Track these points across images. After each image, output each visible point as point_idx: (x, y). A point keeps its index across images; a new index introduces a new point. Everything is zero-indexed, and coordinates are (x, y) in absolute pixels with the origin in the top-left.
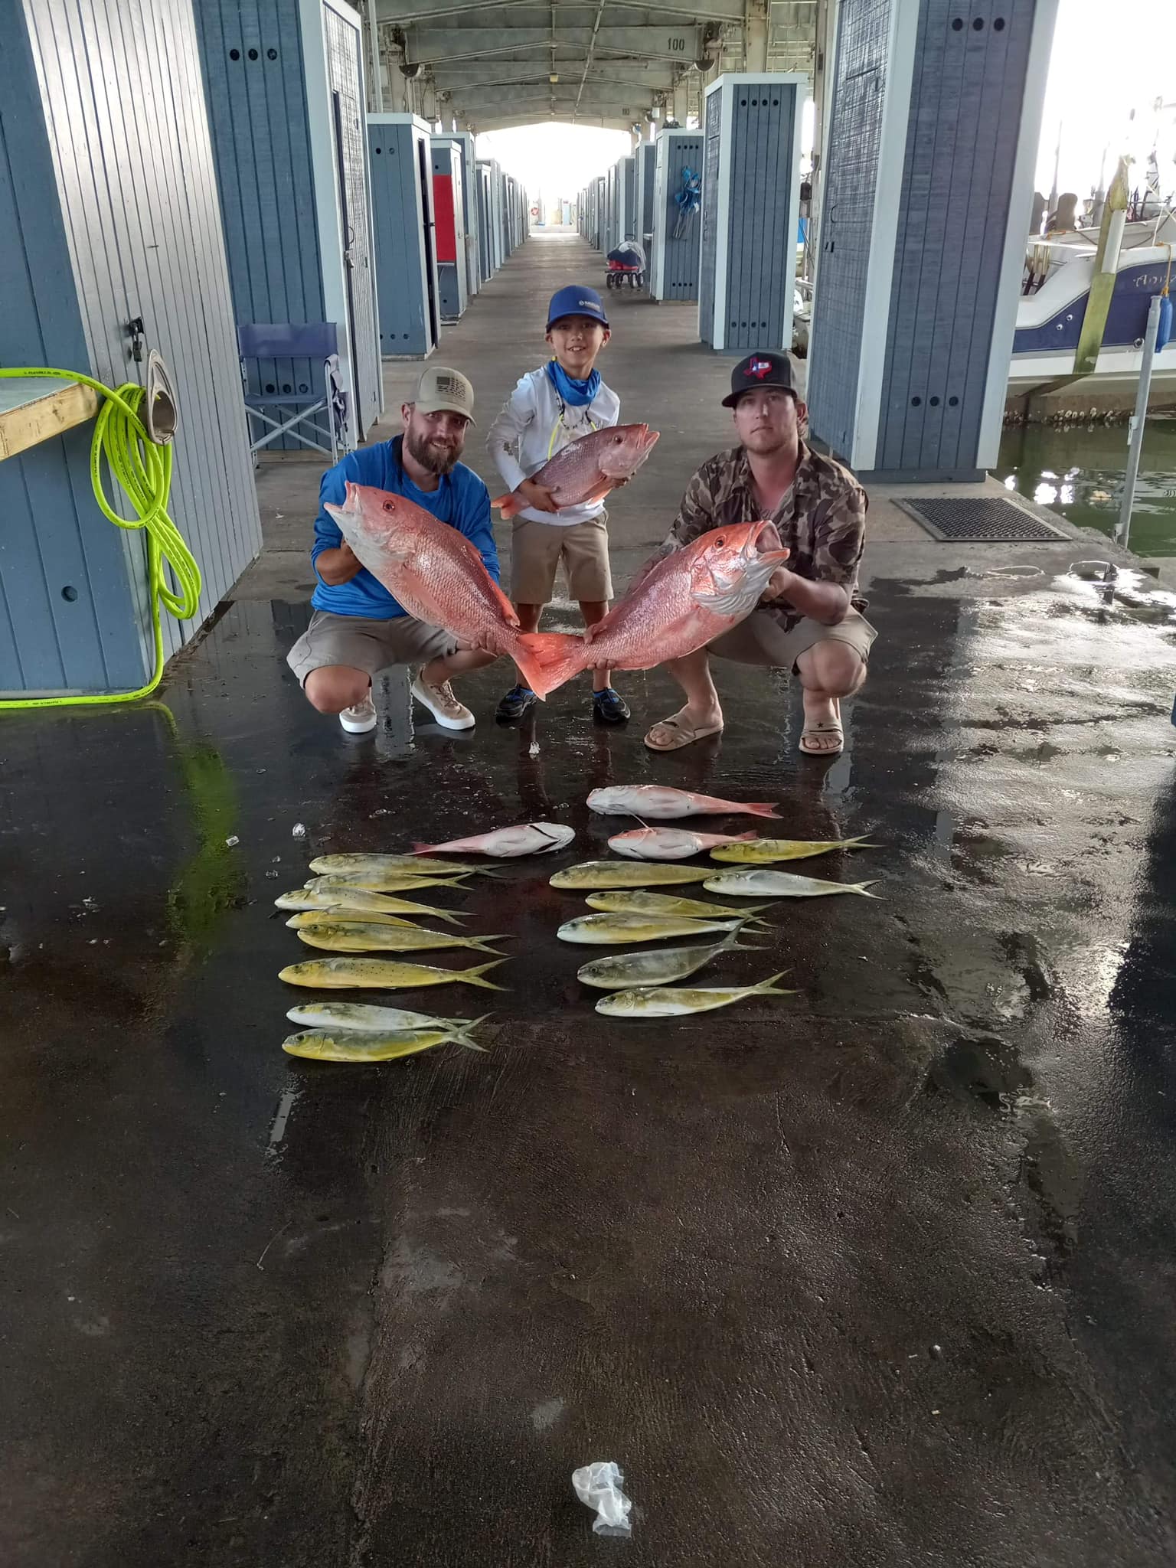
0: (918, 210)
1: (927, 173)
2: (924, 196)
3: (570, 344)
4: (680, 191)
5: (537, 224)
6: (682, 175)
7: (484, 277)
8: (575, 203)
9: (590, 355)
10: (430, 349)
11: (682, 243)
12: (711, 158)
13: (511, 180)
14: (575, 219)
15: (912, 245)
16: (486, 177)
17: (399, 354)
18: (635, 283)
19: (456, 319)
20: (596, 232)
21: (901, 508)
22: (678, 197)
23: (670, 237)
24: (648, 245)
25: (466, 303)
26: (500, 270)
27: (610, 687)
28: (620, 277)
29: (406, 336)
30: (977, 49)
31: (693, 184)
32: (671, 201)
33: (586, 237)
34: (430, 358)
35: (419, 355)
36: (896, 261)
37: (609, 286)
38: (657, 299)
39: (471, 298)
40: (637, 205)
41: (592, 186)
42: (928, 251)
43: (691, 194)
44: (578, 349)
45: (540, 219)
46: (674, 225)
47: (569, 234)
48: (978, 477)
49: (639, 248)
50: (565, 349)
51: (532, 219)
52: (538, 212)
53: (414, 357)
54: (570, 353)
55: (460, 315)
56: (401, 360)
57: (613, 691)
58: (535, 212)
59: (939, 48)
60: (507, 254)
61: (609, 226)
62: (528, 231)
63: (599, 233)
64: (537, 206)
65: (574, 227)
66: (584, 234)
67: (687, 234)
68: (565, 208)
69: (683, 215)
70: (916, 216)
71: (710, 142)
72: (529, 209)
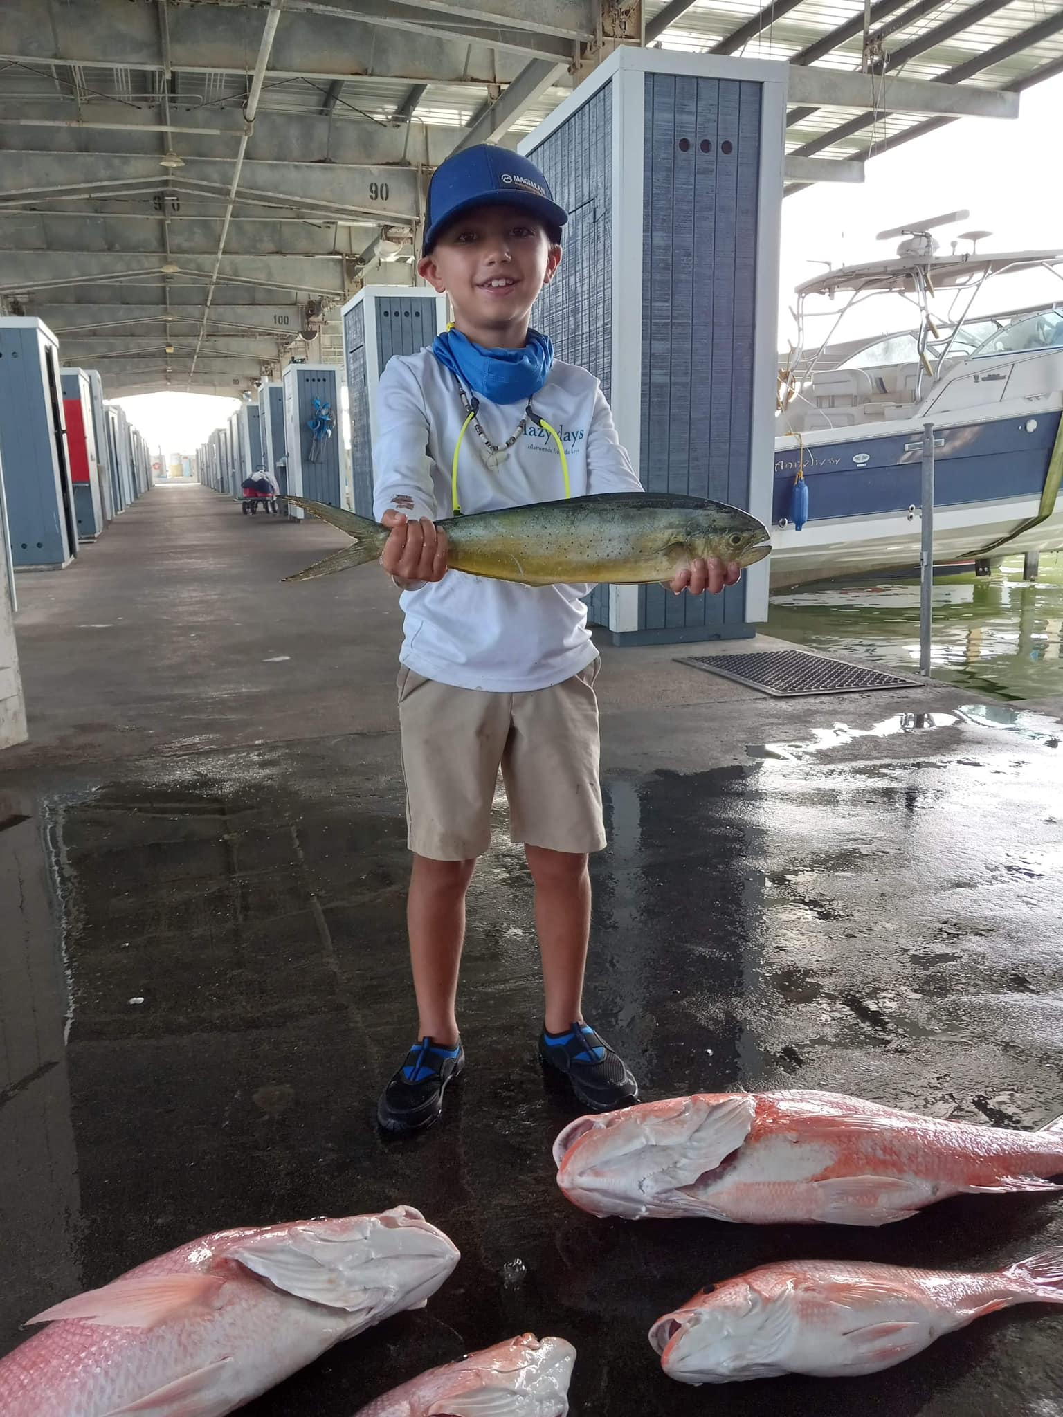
0: (658, 340)
1: (666, 301)
2: (665, 324)
3: (483, 273)
4: (312, 419)
5: (159, 476)
6: (312, 405)
7: (117, 510)
8: (195, 458)
9: (525, 297)
10: (68, 560)
11: (318, 466)
12: (355, 370)
13: (135, 433)
14: (195, 471)
15: (659, 378)
16: (113, 418)
17: (31, 565)
18: (270, 509)
19: (94, 538)
20: (219, 477)
21: (694, 667)
22: (310, 424)
23: (306, 460)
24: (282, 472)
25: (102, 526)
26: (131, 506)
27: (582, 1022)
28: (253, 506)
29: (39, 545)
30: (705, 172)
31: (324, 412)
32: (304, 428)
33: (208, 485)
34: (68, 567)
35: (56, 564)
36: (643, 395)
37: (245, 512)
38: (299, 517)
39: (107, 524)
40: (265, 442)
41: (212, 439)
42: (676, 384)
43: (323, 421)
44: (502, 283)
45: (162, 472)
46: (309, 451)
47: (192, 483)
48: (750, 631)
49: (270, 476)
50: (473, 285)
51: (154, 473)
52: (160, 466)
53: (50, 567)
54: (483, 293)
55: (96, 535)
56: (35, 571)
57: (589, 1030)
58: (157, 466)
59: (668, 170)
60: (136, 497)
61: (233, 468)
62: (151, 482)
63: (222, 478)
64: (158, 461)
65: (195, 478)
66: (206, 483)
67: (322, 458)
68: (185, 465)
69: (317, 440)
70: (659, 347)
71: (351, 355)
72: (152, 464)
